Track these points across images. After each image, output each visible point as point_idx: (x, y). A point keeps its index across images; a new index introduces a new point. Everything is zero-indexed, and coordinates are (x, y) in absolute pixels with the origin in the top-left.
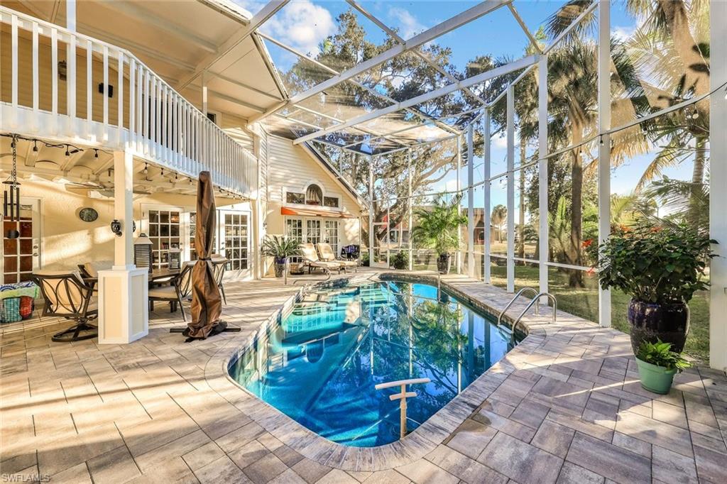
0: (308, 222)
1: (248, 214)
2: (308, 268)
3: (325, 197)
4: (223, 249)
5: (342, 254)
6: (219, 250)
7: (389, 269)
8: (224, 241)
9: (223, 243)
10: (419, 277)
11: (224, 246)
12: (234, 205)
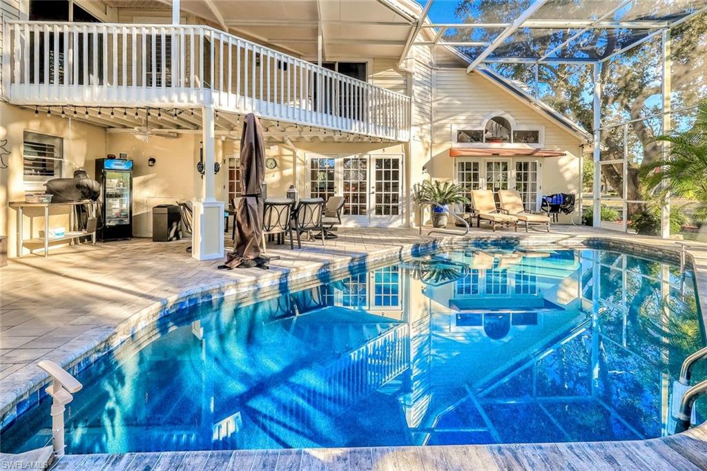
0: (489, 164)
1: (400, 158)
2: (476, 220)
3: (514, 132)
4: (373, 193)
5: (543, 205)
6: (370, 194)
7: (626, 233)
8: (375, 186)
9: (373, 188)
10: (661, 250)
11: (374, 190)
12: (385, 149)
